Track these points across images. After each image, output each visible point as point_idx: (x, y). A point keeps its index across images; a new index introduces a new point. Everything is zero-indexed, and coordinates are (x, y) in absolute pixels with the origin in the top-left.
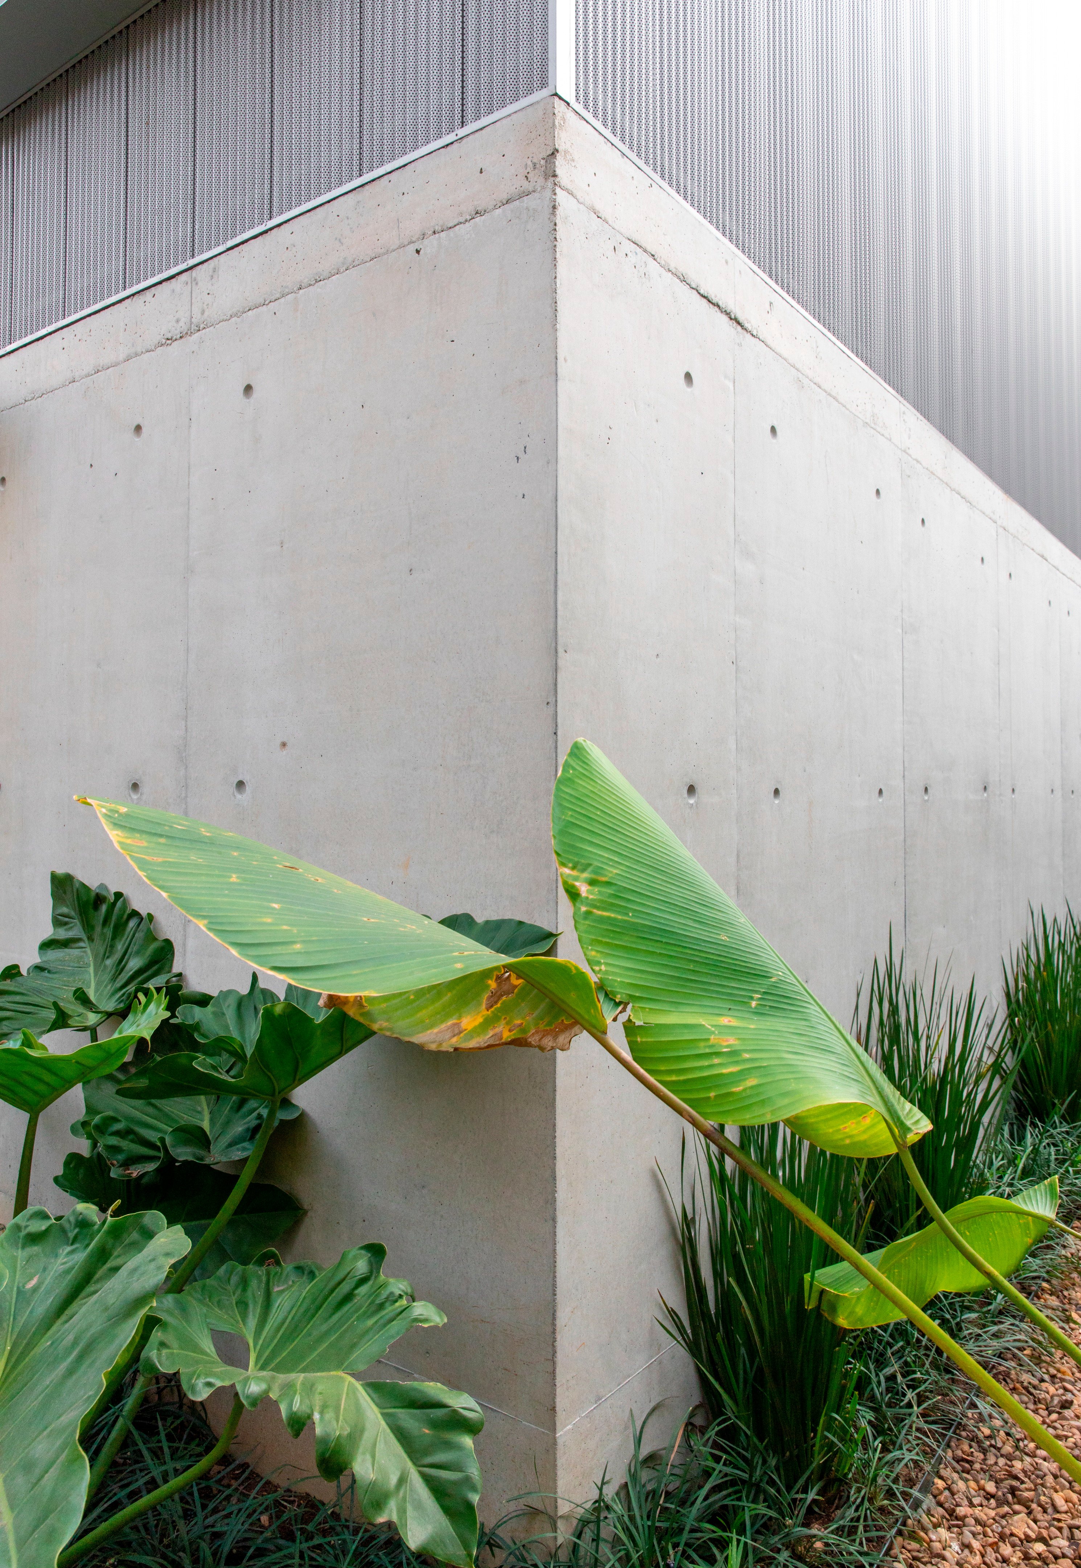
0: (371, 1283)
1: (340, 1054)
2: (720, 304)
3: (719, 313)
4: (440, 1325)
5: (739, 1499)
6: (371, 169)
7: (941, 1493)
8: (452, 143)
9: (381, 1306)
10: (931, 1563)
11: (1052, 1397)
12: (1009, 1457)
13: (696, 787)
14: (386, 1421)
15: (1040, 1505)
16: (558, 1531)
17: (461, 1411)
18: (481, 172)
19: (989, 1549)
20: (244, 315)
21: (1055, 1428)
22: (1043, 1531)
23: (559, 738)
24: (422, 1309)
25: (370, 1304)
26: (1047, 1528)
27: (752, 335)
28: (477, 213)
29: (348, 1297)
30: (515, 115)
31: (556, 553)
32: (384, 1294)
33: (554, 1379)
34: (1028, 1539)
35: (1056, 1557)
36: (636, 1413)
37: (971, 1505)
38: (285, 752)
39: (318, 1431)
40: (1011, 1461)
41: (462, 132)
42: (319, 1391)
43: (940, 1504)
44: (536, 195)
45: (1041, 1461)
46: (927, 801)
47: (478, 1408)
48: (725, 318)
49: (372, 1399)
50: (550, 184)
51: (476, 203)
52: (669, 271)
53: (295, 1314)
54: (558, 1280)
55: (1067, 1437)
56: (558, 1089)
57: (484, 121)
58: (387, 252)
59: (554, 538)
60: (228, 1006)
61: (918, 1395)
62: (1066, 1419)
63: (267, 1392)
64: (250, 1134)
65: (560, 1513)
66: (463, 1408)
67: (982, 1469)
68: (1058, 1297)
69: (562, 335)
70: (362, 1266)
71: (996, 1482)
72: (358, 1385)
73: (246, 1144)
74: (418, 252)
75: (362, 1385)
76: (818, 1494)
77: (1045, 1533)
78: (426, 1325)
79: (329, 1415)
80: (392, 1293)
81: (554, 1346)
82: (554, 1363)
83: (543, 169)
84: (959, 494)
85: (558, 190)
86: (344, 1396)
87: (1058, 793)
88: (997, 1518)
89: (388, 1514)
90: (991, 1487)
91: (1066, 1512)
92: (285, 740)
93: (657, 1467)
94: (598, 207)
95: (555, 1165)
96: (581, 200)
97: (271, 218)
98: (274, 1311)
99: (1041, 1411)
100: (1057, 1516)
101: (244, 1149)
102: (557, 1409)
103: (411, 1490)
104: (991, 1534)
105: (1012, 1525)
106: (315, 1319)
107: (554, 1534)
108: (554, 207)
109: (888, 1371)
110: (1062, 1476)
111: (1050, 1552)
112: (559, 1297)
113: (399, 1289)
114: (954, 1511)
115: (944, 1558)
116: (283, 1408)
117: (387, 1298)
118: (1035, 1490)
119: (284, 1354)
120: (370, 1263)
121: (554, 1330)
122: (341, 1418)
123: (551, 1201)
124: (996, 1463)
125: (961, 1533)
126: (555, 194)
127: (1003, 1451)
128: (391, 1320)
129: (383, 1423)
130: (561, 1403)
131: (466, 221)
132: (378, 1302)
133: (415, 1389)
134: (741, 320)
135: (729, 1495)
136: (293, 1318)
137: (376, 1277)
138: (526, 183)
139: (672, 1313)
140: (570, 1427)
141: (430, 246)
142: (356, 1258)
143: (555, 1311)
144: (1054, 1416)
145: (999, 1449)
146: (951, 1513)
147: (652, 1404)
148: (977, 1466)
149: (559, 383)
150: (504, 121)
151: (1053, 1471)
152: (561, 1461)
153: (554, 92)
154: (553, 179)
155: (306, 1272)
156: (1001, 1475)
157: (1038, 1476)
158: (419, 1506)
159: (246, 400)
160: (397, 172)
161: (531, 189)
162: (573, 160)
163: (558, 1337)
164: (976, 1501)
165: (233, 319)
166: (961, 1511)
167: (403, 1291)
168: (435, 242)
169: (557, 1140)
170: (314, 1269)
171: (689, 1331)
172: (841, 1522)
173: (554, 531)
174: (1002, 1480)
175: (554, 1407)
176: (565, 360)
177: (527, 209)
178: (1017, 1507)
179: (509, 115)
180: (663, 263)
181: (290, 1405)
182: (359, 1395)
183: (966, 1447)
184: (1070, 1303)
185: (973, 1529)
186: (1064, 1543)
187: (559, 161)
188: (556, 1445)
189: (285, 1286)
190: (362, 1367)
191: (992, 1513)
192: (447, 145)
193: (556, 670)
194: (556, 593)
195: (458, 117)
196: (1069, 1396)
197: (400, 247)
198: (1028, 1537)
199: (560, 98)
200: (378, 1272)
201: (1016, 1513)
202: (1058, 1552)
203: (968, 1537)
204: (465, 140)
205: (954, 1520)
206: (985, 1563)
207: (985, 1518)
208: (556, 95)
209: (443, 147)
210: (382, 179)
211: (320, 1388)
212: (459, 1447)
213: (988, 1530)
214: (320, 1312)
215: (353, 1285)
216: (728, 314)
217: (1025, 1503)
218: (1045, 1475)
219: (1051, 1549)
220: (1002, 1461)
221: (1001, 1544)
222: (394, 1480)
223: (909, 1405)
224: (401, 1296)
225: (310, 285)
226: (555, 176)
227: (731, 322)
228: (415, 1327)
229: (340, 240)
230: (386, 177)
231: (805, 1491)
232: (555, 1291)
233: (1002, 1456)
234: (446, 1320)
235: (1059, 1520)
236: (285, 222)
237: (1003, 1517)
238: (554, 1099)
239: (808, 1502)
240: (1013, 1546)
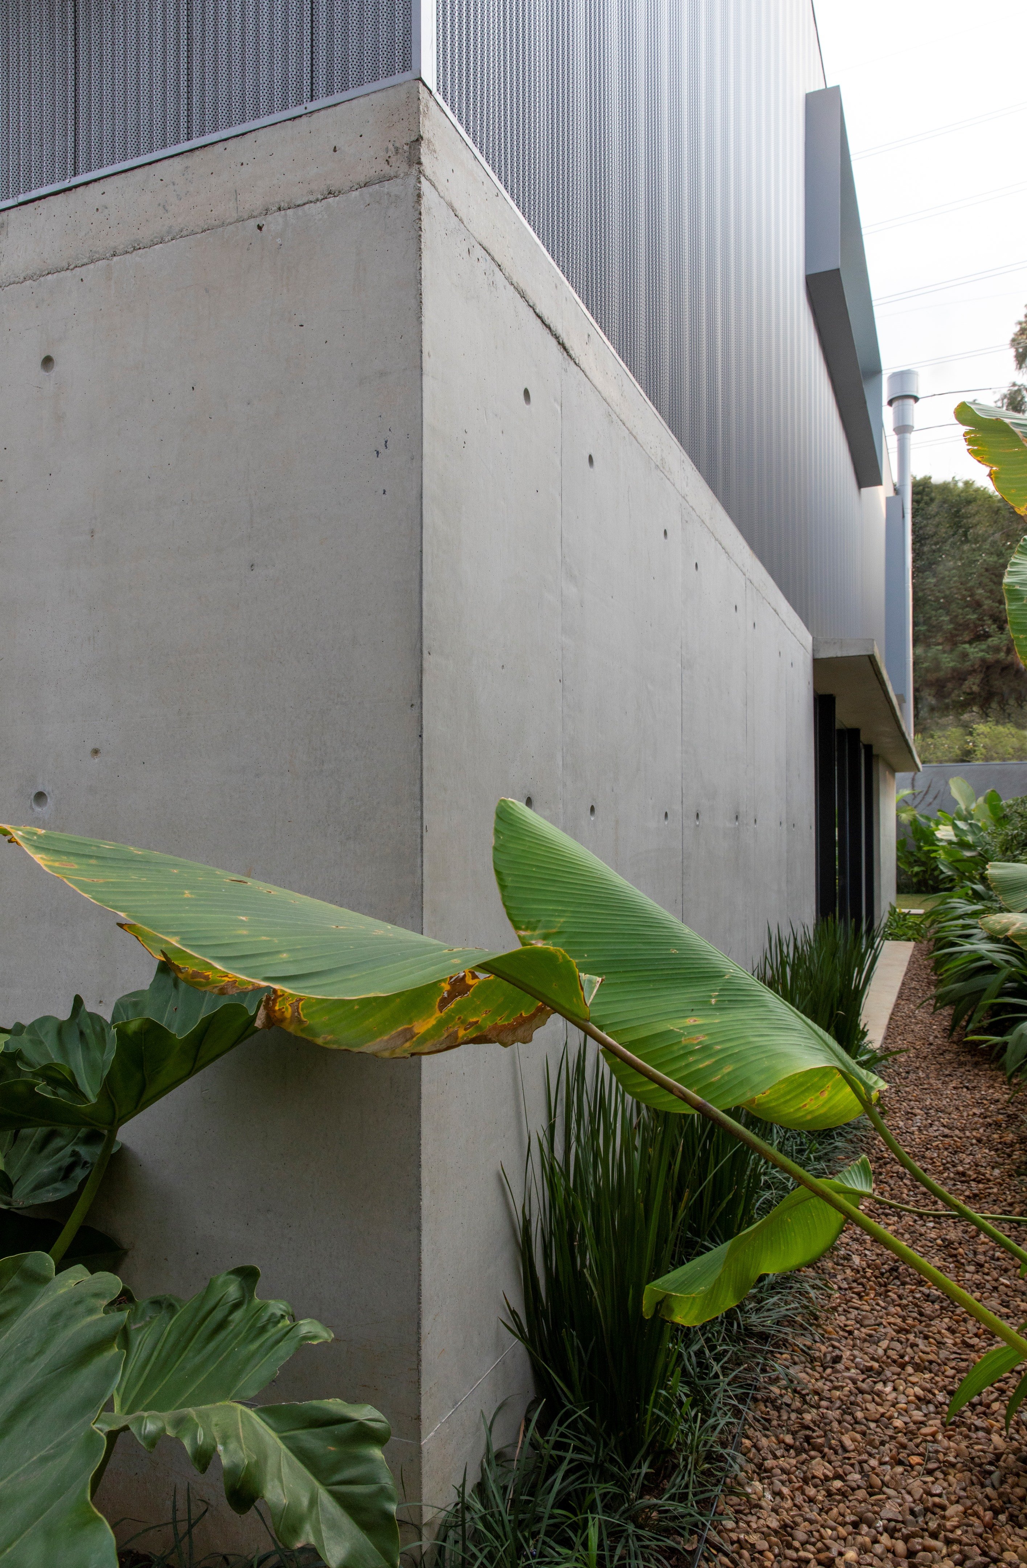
0: (245, 1307)
1: (189, 1074)
2: (552, 326)
3: (550, 335)
4: (329, 1341)
5: (585, 1482)
6: (202, 133)
7: (750, 1451)
8: (300, 116)
9: (263, 1329)
10: (751, 1513)
11: (825, 1355)
12: (799, 1411)
13: (532, 799)
14: (285, 1444)
15: (831, 1448)
16: (424, 1538)
17: (367, 1422)
18: (335, 150)
19: (797, 1493)
20: (42, 279)
21: (831, 1381)
22: (839, 1469)
23: (424, 741)
24: (307, 1326)
25: (250, 1328)
26: (841, 1467)
27: (575, 363)
28: (330, 193)
29: (222, 1325)
30: (373, 95)
31: (421, 551)
32: (265, 1317)
33: (419, 1387)
34: (827, 1478)
35: (853, 1490)
36: (486, 1414)
37: (776, 1457)
38: (96, 760)
39: (225, 1461)
40: (801, 1414)
41: (312, 106)
42: (213, 1423)
43: (750, 1461)
44: (399, 181)
45: (825, 1411)
46: (698, 826)
47: (383, 1418)
48: (554, 342)
49: (267, 1424)
50: (414, 172)
51: (328, 182)
52: (512, 284)
53: (161, 1351)
54: (423, 1288)
55: (843, 1387)
56: (423, 1096)
57: (338, 97)
58: (223, 225)
59: (419, 537)
60: (47, 1034)
61: (722, 1367)
62: (838, 1371)
63: (163, 1430)
64: (62, 1174)
65: (425, 1521)
66: (369, 1420)
67: (779, 1425)
68: (814, 1269)
69: (426, 328)
70: (233, 1291)
71: (792, 1434)
72: (251, 1413)
73: (57, 1185)
74: (260, 228)
75: (255, 1412)
76: (649, 1468)
77: (840, 1470)
78: (315, 1343)
79: (233, 1446)
80: (273, 1314)
81: (419, 1355)
82: (419, 1372)
83: (406, 155)
84: (721, 544)
85: (422, 179)
86: (240, 1425)
87: (784, 826)
88: (798, 1465)
89: (307, 1537)
90: (789, 1439)
91: (853, 1451)
92: (97, 746)
93: (504, 1464)
94: (456, 205)
95: (420, 1173)
96: (442, 194)
97: (75, 175)
98: (135, 1350)
99: (817, 1368)
100: (847, 1455)
101: (56, 1190)
102: (422, 1417)
103: (323, 1510)
104: (795, 1480)
105: (812, 1469)
106: (186, 1352)
107: (419, 1543)
108: (419, 196)
109: (695, 1347)
110: (844, 1421)
111: (848, 1486)
112: (424, 1306)
113: (281, 1309)
114: (762, 1464)
115: (761, 1508)
116: (187, 1443)
117: (269, 1320)
118: (825, 1436)
119: (155, 1393)
120: (242, 1288)
121: (419, 1338)
122: (244, 1446)
123: (416, 1210)
124: (789, 1418)
125: (772, 1483)
126: (420, 182)
127: (793, 1407)
128: (278, 1342)
129: (283, 1447)
130: (426, 1410)
131: (317, 200)
132: (259, 1325)
133: (313, 1408)
134: (567, 345)
135: (577, 1479)
136: (159, 1354)
137: (250, 1301)
138: (387, 167)
139: (513, 1313)
140: (432, 1434)
141: (274, 222)
142: (226, 1284)
143: (420, 1319)
144: (829, 1371)
145: (788, 1405)
146: (760, 1466)
147: (498, 1404)
148: (775, 1423)
149: (424, 377)
150: (362, 100)
151: (837, 1417)
152: (425, 1469)
153: (418, 77)
154: (417, 166)
155: (164, 1306)
156: (795, 1427)
157: (826, 1424)
158: (333, 1526)
159: (43, 373)
160: (235, 140)
161: (392, 174)
162: (435, 151)
163: (423, 1345)
164: (779, 1453)
165: (28, 283)
166: (769, 1463)
167: (284, 1311)
168: (280, 220)
169: (422, 1148)
170: (173, 1302)
171: (526, 1330)
172: (673, 1491)
173: (419, 530)
174: (797, 1432)
175: (419, 1416)
176: (429, 356)
177: (388, 194)
178: (813, 1453)
179: (368, 95)
180: (507, 274)
181: (194, 1439)
182: (254, 1422)
183: (763, 1408)
184: (824, 1273)
185: (781, 1477)
186: (857, 1476)
187: (424, 149)
188: (421, 1453)
189: (143, 1323)
190: (252, 1393)
191: (794, 1462)
192: (295, 118)
193: (421, 671)
194: (421, 593)
195: (307, 89)
196: (837, 1352)
197: (238, 221)
198: (826, 1476)
199: (424, 84)
200: (252, 1296)
201: (813, 1458)
202: (854, 1485)
203: (778, 1485)
204: (315, 115)
205: (762, 1472)
206: (795, 1505)
207: (788, 1467)
208: (420, 79)
209: (290, 119)
210: (216, 146)
211: (215, 1419)
212: (370, 1460)
213: (792, 1476)
214: (191, 1344)
215: (226, 1312)
216: (557, 337)
217: (819, 1449)
218: (831, 1422)
219: (848, 1483)
220: (793, 1416)
221: (805, 1487)
222: (305, 1502)
223: (716, 1376)
224: (283, 1317)
225: (127, 252)
226: (420, 163)
227: (559, 347)
228: (304, 1347)
229: (164, 207)
230: (220, 144)
231: (639, 1466)
232: (419, 1299)
233: (793, 1411)
234: (333, 1336)
235: (849, 1458)
236: (95, 181)
237: (803, 1463)
238: (419, 1107)
239: (643, 1475)
240: (815, 1486)
